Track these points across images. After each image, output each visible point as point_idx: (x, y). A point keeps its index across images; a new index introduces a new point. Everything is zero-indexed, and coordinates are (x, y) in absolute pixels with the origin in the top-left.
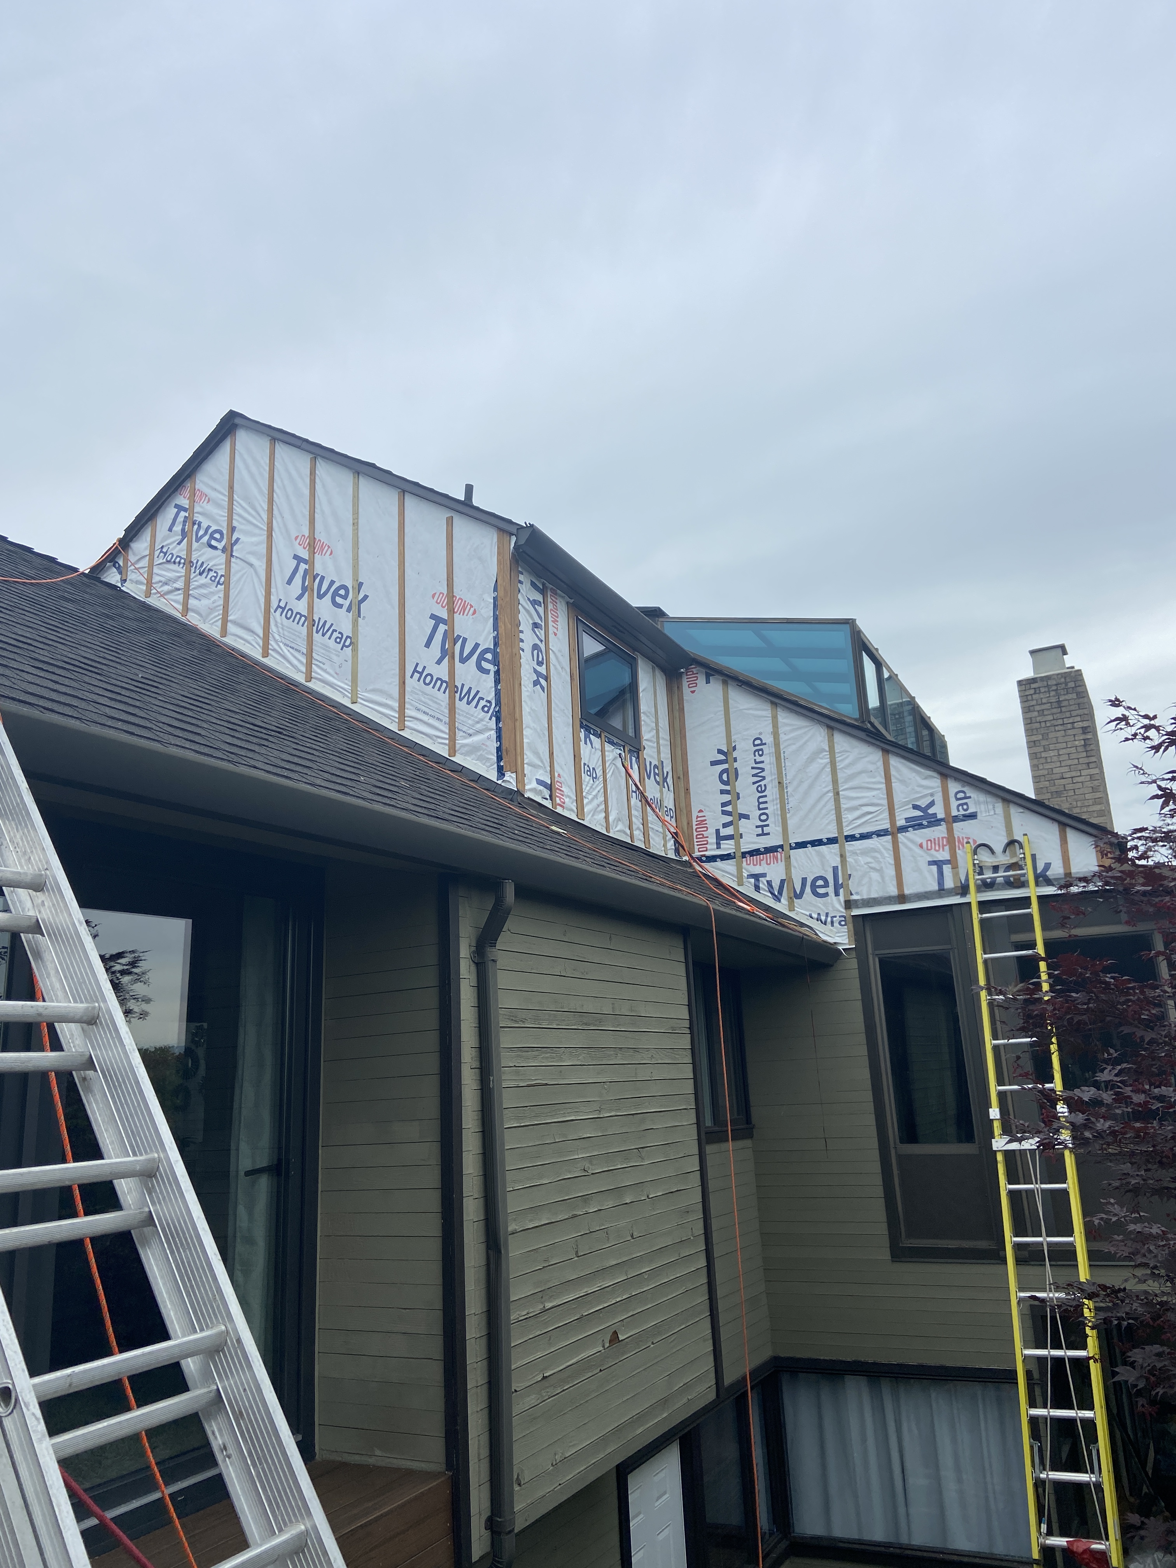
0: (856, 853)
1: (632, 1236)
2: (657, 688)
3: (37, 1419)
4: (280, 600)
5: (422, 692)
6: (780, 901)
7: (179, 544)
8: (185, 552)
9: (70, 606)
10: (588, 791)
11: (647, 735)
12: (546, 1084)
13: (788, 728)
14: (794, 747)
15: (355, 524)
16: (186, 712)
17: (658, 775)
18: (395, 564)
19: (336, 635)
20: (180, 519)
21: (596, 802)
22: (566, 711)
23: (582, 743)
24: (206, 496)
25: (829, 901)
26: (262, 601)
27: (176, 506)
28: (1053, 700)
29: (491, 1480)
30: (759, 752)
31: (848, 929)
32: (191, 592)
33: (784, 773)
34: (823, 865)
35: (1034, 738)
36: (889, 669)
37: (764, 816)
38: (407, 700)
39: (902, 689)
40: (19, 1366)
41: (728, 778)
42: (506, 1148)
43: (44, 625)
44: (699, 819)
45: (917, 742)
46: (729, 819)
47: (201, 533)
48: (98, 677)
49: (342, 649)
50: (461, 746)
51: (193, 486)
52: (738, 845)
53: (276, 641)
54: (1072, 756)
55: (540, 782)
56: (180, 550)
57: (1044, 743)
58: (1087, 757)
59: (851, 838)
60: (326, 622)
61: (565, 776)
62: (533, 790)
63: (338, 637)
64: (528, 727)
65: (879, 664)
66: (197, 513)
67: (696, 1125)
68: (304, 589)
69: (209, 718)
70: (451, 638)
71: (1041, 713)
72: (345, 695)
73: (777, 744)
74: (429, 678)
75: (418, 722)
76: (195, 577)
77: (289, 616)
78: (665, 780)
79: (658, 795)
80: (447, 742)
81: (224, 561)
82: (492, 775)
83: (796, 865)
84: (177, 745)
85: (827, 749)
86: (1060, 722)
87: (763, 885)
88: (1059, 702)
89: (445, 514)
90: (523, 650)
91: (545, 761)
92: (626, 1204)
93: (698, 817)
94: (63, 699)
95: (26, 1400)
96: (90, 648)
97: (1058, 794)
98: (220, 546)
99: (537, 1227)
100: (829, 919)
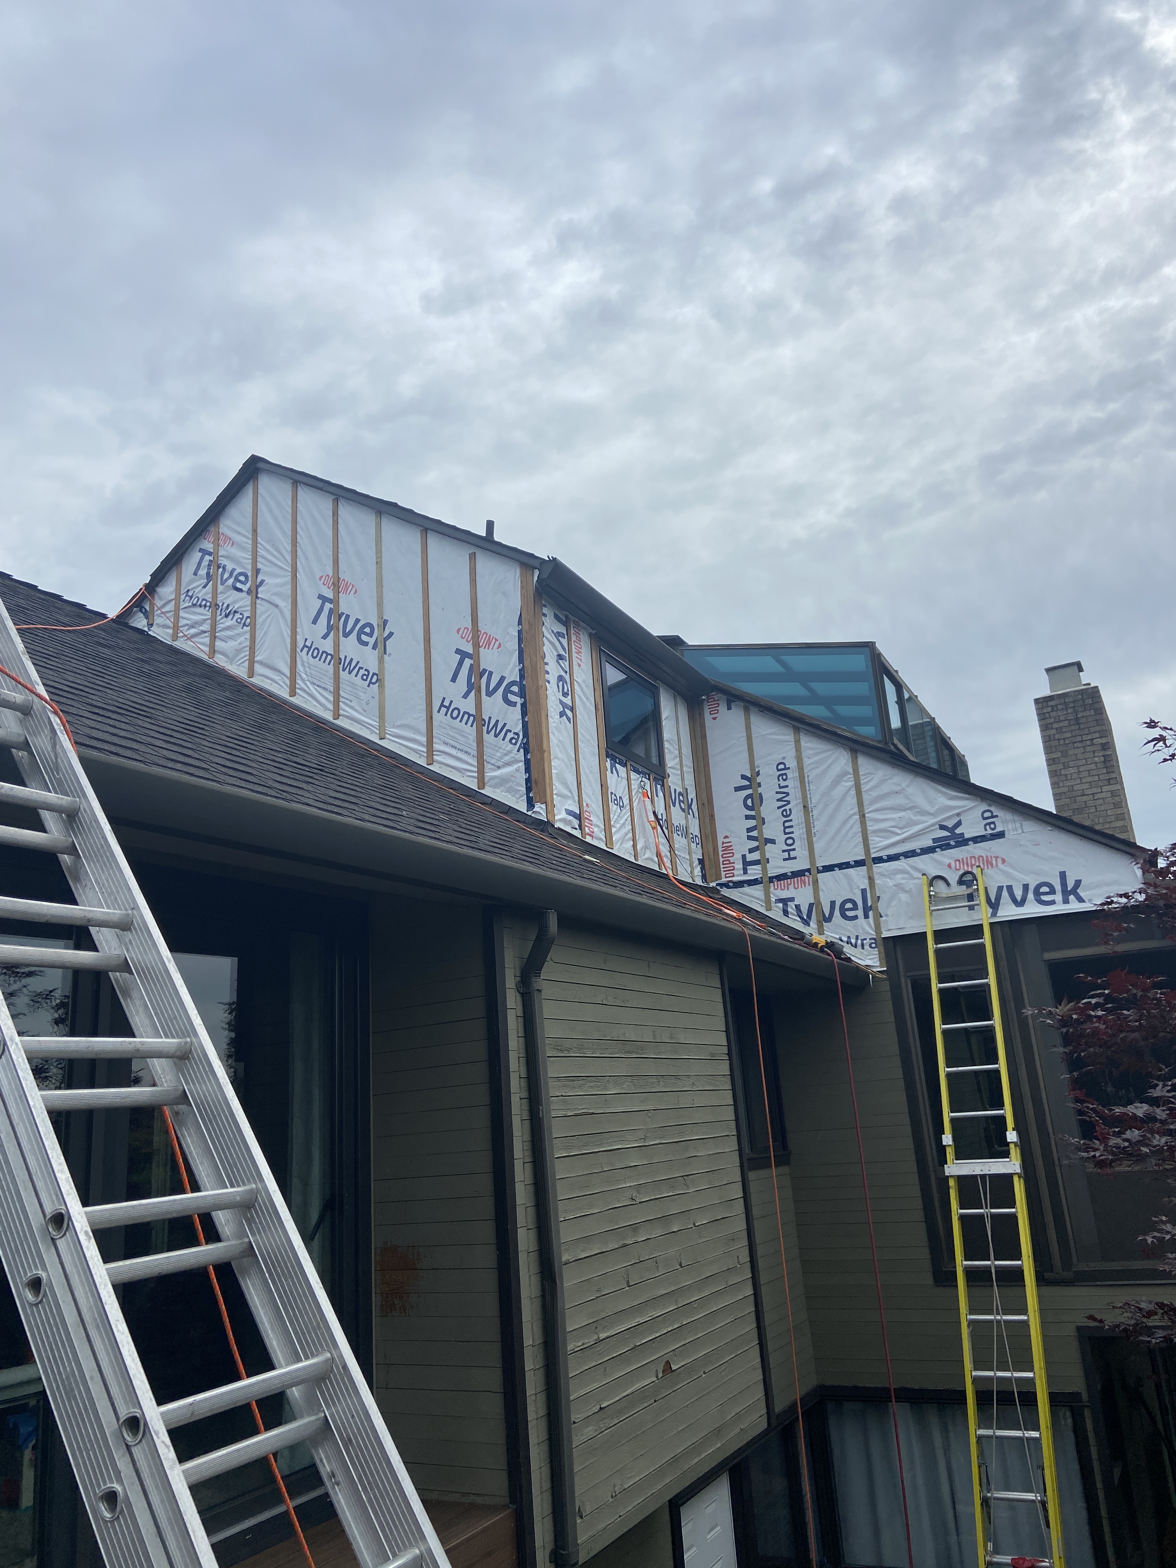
0: (884, 875)
1: (681, 1265)
2: (679, 715)
3: (167, 1447)
4: (306, 640)
5: (450, 726)
6: (809, 925)
7: (204, 587)
8: (210, 595)
9: (107, 651)
10: (616, 819)
11: (671, 762)
12: (593, 1114)
13: (812, 752)
14: (818, 771)
15: (379, 563)
16: (234, 752)
17: (683, 802)
18: (419, 601)
19: (362, 672)
20: (205, 563)
21: (624, 831)
22: (592, 741)
23: (609, 772)
24: (230, 539)
25: (859, 924)
26: (288, 640)
27: (201, 550)
28: (1071, 717)
29: (554, 1512)
30: (783, 776)
31: (879, 951)
32: (217, 634)
33: (809, 796)
34: (852, 889)
35: (1054, 756)
36: (909, 691)
37: (790, 841)
38: (435, 734)
39: (922, 711)
40: (146, 1395)
41: (754, 803)
42: (557, 1177)
43: (90, 671)
44: (725, 845)
45: (939, 763)
46: (755, 844)
47: (226, 576)
48: (149, 720)
49: (368, 686)
50: (490, 779)
51: (217, 530)
52: (764, 870)
53: (303, 680)
54: (1092, 773)
55: (570, 813)
56: (205, 593)
57: (1063, 760)
58: (1108, 773)
59: (879, 860)
60: (352, 659)
61: (593, 805)
62: (563, 820)
63: (364, 675)
64: (556, 758)
65: (899, 686)
66: (222, 556)
67: (737, 1152)
68: (330, 628)
69: (256, 758)
70: (477, 672)
71: (1060, 730)
72: (373, 732)
73: (801, 769)
74: (456, 712)
75: (446, 757)
76: (220, 620)
77: (315, 655)
78: (690, 806)
79: (683, 822)
80: (476, 775)
81: (249, 602)
82: (522, 807)
83: (824, 889)
84: (234, 785)
85: (851, 771)
86: (1079, 739)
87: (791, 909)
88: (1077, 719)
89: (468, 550)
90: (549, 682)
91: (574, 792)
92: (674, 1232)
93: (723, 843)
94: (124, 742)
95: (156, 1428)
96: (135, 692)
97: (1080, 811)
98: (245, 588)
99: (588, 1257)
100: (859, 942)
